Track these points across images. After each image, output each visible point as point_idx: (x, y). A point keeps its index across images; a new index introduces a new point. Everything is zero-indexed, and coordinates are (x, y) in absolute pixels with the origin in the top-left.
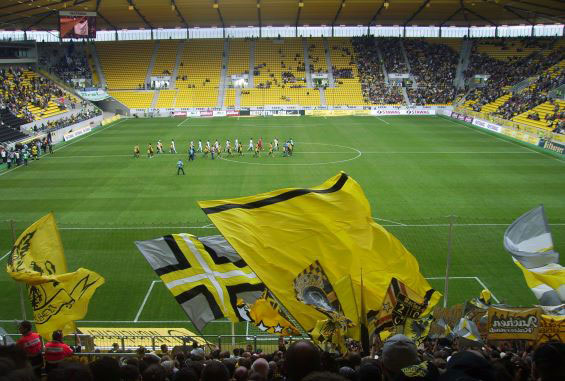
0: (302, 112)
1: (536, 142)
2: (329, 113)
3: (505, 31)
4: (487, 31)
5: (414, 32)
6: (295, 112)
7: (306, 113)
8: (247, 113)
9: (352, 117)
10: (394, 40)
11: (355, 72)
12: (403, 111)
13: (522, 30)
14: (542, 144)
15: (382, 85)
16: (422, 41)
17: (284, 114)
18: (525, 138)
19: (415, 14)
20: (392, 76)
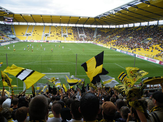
0: (60, 42)
1: (110, 48)
2: (66, 42)
3: (104, 26)
4: (100, 26)
5: (86, 26)
6: (59, 42)
7: (61, 42)
8: (48, 41)
9: (71, 43)
10: (81, 28)
11: (73, 34)
12: (82, 42)
13: (108, 26)
14: (111, 49)
15: (78, 37)
16: (87, 28)
17: (56, 42)
18: (107, 47)
19: (86, 22)
20: (81, 35)
